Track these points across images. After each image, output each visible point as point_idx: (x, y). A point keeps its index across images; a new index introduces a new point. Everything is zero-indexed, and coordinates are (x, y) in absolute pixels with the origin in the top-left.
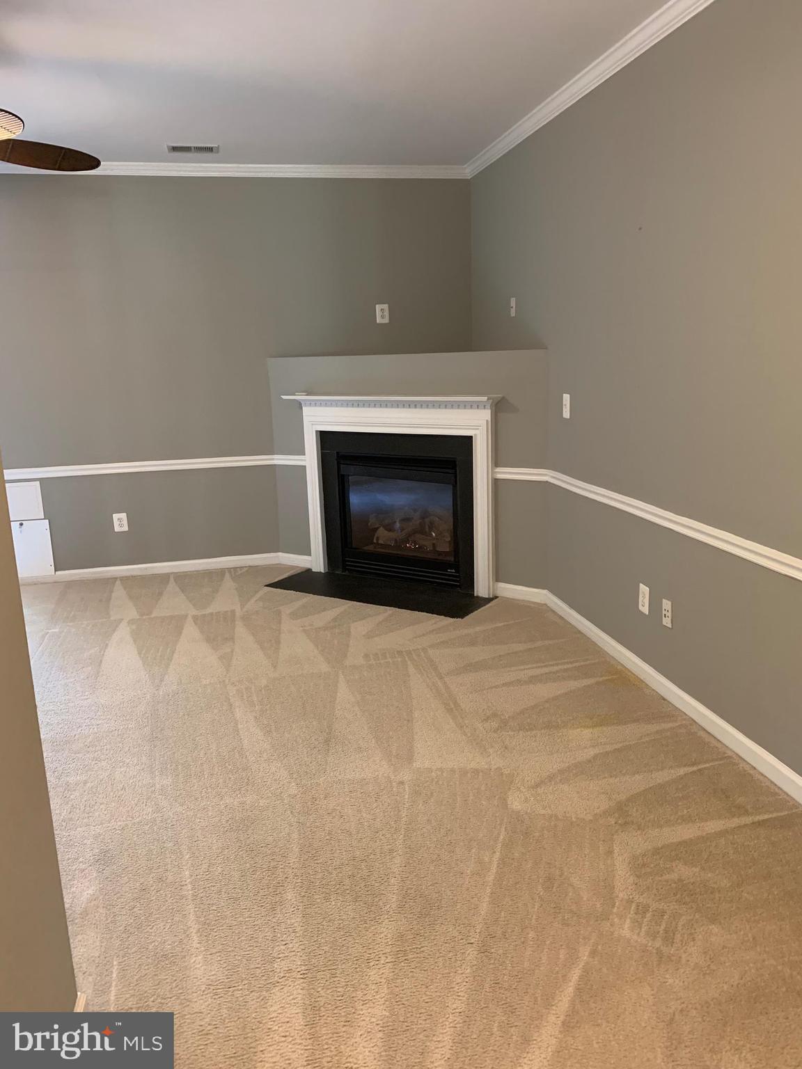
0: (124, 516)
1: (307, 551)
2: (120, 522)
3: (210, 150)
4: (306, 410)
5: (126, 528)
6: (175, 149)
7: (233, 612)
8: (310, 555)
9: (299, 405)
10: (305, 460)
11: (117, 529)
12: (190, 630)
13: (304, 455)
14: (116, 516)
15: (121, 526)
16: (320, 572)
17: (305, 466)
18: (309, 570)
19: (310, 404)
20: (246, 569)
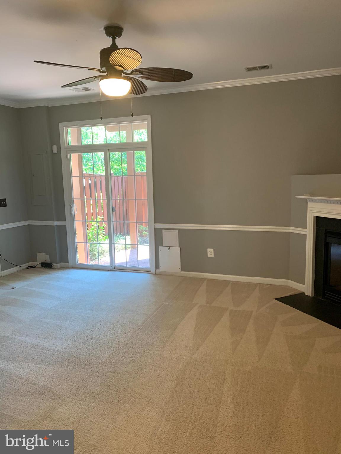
0: (212, 250)
1: (302, 281)
2: (210, 253)
3: (267, 67)
4: (310, 204)
5: (213, 256)
6: (249, 69)
7: (252, 312)
8: (304, 284)
9: (306, 201)
10: (306, 232)
11: (209, 256)
12: (226, 319)
13: (306, 228)
14: (209, 250)
15: (211, 254)
16: (309, 296)
17: (306, 235)
18: (303, 293)
19: (312, 201)
20: (269, 286)
